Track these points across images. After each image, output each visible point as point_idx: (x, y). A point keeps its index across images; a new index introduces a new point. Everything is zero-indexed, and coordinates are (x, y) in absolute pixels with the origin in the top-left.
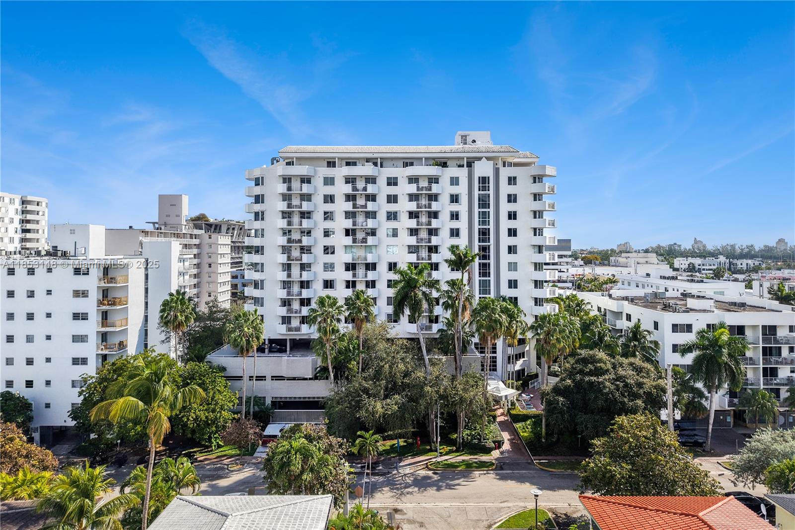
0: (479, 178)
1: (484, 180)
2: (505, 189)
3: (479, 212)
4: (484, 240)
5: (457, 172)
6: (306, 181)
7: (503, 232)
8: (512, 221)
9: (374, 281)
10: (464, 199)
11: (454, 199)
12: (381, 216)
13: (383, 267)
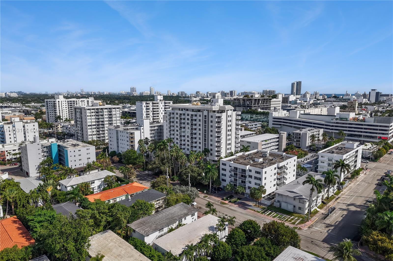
1: (205, 116)
2: (210, 119)
3: (204, 125)
4: (205, 132)
5: (201, 113)
6: (173, 114)
7: (210, 131)
8: (211, 128)
9: (185, 140)
10: (202, 121)
11: (200, 120)
12: (186, 124)
13: (186, 137)
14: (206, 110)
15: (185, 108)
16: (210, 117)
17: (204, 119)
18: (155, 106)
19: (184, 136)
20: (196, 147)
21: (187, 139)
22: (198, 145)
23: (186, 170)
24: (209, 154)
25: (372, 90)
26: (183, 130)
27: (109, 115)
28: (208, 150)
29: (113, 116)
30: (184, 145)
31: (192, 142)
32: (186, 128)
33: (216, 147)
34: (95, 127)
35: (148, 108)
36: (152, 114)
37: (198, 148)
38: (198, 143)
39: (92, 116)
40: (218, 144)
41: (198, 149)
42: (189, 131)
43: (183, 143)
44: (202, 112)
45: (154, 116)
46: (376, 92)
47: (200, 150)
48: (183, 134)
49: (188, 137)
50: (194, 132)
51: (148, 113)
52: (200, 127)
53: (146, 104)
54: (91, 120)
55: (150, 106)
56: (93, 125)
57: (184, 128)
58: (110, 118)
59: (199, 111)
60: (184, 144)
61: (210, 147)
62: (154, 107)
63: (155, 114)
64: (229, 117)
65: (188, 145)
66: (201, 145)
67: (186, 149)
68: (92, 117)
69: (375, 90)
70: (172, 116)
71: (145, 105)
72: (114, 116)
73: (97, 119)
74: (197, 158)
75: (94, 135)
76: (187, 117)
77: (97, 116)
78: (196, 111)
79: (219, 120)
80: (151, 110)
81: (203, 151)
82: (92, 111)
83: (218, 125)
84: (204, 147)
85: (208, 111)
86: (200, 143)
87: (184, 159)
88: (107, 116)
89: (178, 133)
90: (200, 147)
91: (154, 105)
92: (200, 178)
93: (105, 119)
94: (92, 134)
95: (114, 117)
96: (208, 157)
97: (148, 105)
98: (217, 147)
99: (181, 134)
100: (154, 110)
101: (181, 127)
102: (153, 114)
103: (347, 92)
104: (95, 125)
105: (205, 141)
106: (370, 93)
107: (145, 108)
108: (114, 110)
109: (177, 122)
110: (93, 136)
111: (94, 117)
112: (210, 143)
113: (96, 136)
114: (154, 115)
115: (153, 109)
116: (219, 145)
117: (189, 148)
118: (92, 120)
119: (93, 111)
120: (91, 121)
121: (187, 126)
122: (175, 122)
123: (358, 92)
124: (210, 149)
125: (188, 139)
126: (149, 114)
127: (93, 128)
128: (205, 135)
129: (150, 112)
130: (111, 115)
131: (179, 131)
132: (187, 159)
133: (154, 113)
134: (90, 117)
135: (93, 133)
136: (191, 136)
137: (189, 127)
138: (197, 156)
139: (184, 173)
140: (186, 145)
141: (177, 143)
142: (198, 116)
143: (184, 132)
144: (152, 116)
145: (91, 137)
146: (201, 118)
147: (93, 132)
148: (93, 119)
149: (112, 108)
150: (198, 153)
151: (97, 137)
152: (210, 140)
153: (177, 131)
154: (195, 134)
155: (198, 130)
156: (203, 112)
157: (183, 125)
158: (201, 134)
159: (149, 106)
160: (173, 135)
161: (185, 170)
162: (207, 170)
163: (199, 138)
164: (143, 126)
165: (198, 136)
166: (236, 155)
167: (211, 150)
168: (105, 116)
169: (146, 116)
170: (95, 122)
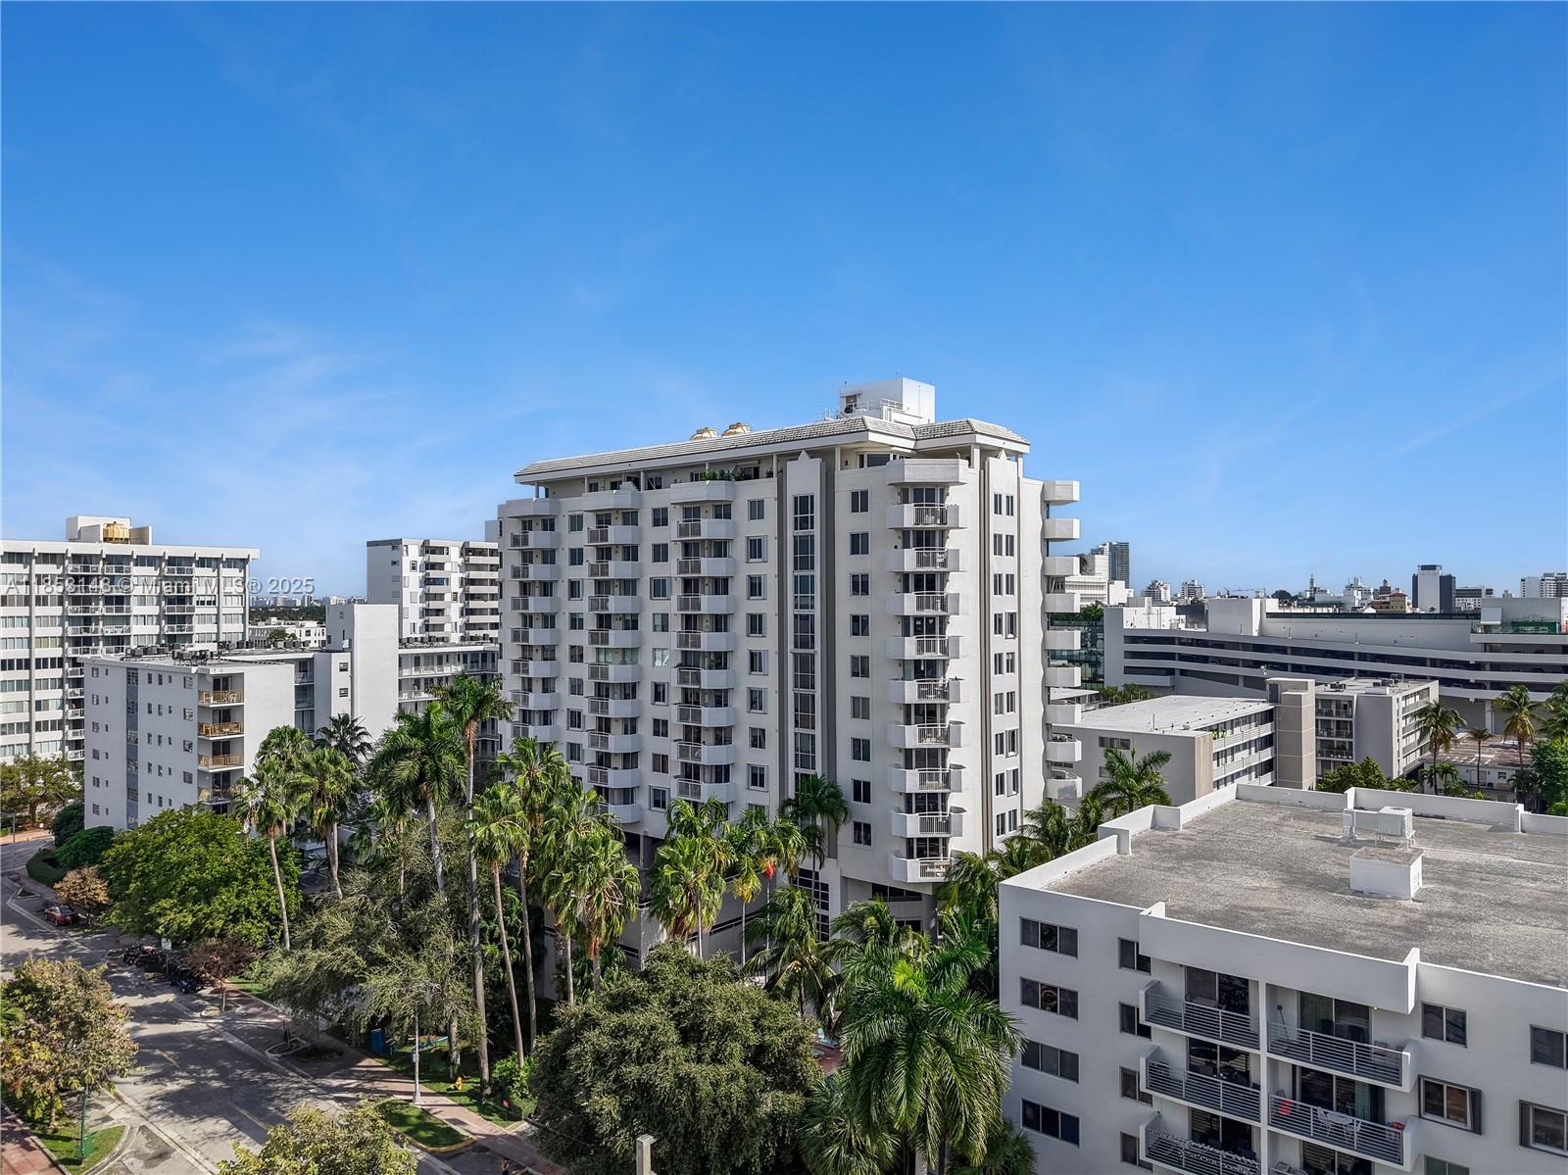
0: (796, 498)
1: (804, 503)
2: (847, 523)
3: (796, 577)
4: (805, 641)
5: (763, 489)
6: (549, 524)
7: (843, 624)
8: (860, 598)
9: (634, 720)
10: (771, 549)
11: (755, 548)
12: (644, 589)
13: (645, 693)
14: (813, 453)
15: (635, 466)
16: (842, 502)
17: (790, 533)
18: (479, 567)
19: (629, 691)
20: (722, 774)
21: (652, 711)
22: (742, 754)
23: (626, 1017)
24: (846, 833)
25: (1424, 568)
26: (617, 637)
27: (170, 601)
28: (836, 794)
29: (193, 609)
30: (630, 760)
31: (693, 735)
32: (646, 623)
33: (901, 759)
34: (57, 673)
35: (434, 574)
36: (458, 613)
37: (740, 778)
38: (741, 739)
39: (42, 601)
40: (922, 736)
41: (740, 792)
42: (671, 639)
43: (617, 742)
44: (770, 475)
45: (468, 626)
46: (1441, 577)
47: (757, 796)
48: (617, 673)
49: (659, 693)
50: (709, 641)
51: (434, 605)
52: (756, 606)
53: (422, 554)
54: (29, 625)
55: (447, 567)
56: (42, 663)
57: (631, 623)
58: (171, 620)
59: (748, 470)
60: (626, 756)
61: (849, 770)
62: (474, 575)
63: (481, 612)
64: (998, 510)
65: (661, 763)
66: (767, 757)
67: (643, 800)
68: (38, 611)
69: (1433, 567)
70: (537, 539)
71: (420, 560)
72: (199, 610)
73: (73, 620)
74: (733, 872)
75: (41, 726)
76: (651, 535)
77: (75, 600)
78: (723, 477)
79: (930, 518)
80: (455, 586)
81: (785, 803)
82: (39, 569)
83: (921, 562)
84: (792, 770)
85: (824, 454)
86: (758, 739)
87: (609, 882)
88: (155, 610)
89: (582, 671)
90: (757, 778)
91: (473, 560)
92: (790, 1102)
93: (137, 629)
94: (29, 724)
95: (203, 618)
96: (834, 855)
97: (434, 558)
98: (912, 759)
99: (605, 675)
100: (473, 589)
101: (604, 621)
102: (467, 612)
103: (1312, 582)
104: (59, 663)
105: (804, 720)
106: (1415, 578)
107: (418, 575)
108: (207, 571)
109: (574, 589)
110: (38, 736)
111: (57, 611)
112: (848, 727)
113: (58, 735)
114: (473, 619)
115: (469, 582)
116: (929, 743)
117: (670, 782)
118: (38, 632)
119: (51, 569)
120: (24, 632)
121: (651, 608)
122: (562, 590)
123: (1356, 580)
124: (847, 791)
125: (659, 711)
126: (439, 612)
127: (43, 684)
128: (804, 664)
129: (448, 597)
130: (182, 600)
131: (590, 657)
132: (635, 887)
133: (473, 604)
134: (24, 611)
135: (39, 716)
136: (682, 679)
137: (665, 617)
138: (740, 849)
139: (599, 1058)
140: (645, 764)
141: (574, 751)
142: (740, 510)
143: (628, 654)
144: (460, 621)
145: (24, 738)
146: (766, 528)
147: (40, 706)
148: (46, 621)
149: (189, 560)
150: (749, 819)
151: (64, 742)
152: (843, 708)
153: (577, 654)
154: (720, 660)
155: (739, 625)
156: (782, 472)
157: (616, 604)
158: (771, 663)
159: (440, 566)
160: (547, 685)
161: (615, 1020)
162: (879, 1028)
163: (752, 692)
164: (350, 649)
165: (740, 678)
166: (1121, 834)
167: (862, 791)
168: (136, 609)
169: (419, 622)
170: (62, 641)
